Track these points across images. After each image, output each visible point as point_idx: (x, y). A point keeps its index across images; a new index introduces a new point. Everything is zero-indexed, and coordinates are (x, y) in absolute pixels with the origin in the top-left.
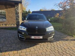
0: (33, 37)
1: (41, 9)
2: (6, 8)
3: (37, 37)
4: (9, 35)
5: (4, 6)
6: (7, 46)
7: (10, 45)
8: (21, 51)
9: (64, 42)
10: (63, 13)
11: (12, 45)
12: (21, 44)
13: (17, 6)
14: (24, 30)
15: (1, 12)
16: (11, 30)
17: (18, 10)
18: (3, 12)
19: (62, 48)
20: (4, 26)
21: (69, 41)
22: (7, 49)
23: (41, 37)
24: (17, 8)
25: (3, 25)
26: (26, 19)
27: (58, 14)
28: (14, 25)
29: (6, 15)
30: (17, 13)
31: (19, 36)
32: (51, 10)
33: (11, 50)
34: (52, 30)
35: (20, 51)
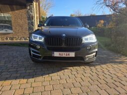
0: (56, 54)
1: (73, 13)
2: (12, 10)
3: (64, 54)
4: (15, 54)
5: (8, 6)
6: (10, 70)
7: (15, 70)
8: (33, 79)
9: (115, 66)
10: (111, 18)
11: (18, 70)
12: (35, 68)
13: (29, 5)
14: (41, 40)
15: (4, 17)
16: (20, 46)
17: (32, 12)
18: (8, 17)
19: (113, 75)
20: (9, 41)
21: (125, 65)
22: (9, 75)
23: (72, 54)
24: (30, 8)
25: (7, 39)
26: (45, 25)
27: (102, 22)
28: (26, 39)
29: (12, 22)
30: (30, 18)
31: (32, 53)
32: (89, 15)
33: (16, 78)
34: (93, 41)
35: (31, 80)
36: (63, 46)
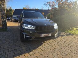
0: (43, 35)
3: (47, 35)
23: (50, 35)
30: (3, 10)
31: (25, 36)
32: (34, 9)
36: (46, 30)
